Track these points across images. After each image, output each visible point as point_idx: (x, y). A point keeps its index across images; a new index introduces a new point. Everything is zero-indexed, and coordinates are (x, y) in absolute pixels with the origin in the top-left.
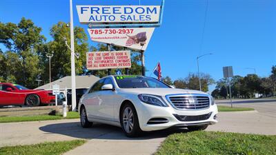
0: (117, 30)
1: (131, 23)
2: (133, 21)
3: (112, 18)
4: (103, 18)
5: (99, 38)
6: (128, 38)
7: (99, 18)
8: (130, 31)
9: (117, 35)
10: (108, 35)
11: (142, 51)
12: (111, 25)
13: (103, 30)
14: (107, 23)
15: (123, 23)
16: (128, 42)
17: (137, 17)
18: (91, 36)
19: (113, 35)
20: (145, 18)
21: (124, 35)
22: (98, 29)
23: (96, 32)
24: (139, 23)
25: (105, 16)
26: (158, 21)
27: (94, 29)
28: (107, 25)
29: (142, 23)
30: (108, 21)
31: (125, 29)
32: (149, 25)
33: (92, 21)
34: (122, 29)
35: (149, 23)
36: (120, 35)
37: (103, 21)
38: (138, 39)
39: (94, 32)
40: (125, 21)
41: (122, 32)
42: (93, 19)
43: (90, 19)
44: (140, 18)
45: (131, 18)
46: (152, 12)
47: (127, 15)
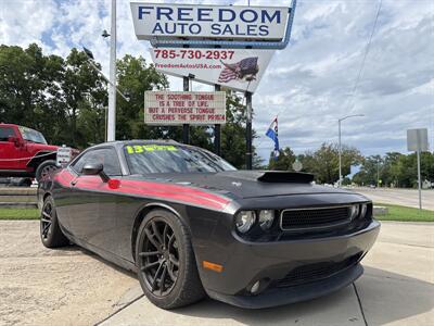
0: (204, 51)
1: (231, 40)
2: (235, 36)
3: (195, 29)
4: (179, 28)
5: (169, 66)
6: (223, 67)
7: (171, 29)
8: (228, 55)
9: (203, 61)
10: (186, 61)
13: (178, 51)
14: (184, 38)
15: (215, 39)
16: (223, 76)
17: (243, 28)
19: (195, 61)
20: (257, 31)
21: (216, 62)
22: (169, 49)
23: (165, 55)
24: (246, 40)
25: (183, 25)
26: (282, 37)
27: (162, 49)
28: (185, 42)
29: (251, 40)
30: (187, 33)
31: (220, 50)
32: (264, 43)
33: (158, 33)
34: (213, 50)
35: (264, 40)
36: (209, 62)
37: (178, 33)
38: (242, 71)
39: (161, 54)
40: (220, 35)
41: (213, 56)
42: (161, 29)
43: (155, 29)
44: (248, 30)
45: (230, 31)
46: (271, 20)
47: (223, 25)
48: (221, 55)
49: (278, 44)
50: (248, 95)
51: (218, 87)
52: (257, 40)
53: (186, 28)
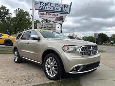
0: (51, 13)
1: (57, 11)
3: (49, 8)
5: (43, 17)
6: (56, 18)
7: (43, 8)
8: (57, 15)
10: (47, 16)
12: (49, 11)
14: (47, 10)
16: (56, 20)
17: (60, 9)
19: (49, 16)
20: (63, 10)
21: (54, 16)
23: (42, 14)
24: (61, 12)
27: (41, 12)
31: (55, 14)
33: (40, 9)
35: (65, 12)
36: (52, 16)
37: (45, 9)
38: (60, 19)
40: (55, 10)
42: (41, 8)
45: (57, 9)
46: (66, 7)
47: (56, 8)
49: (67, 13)
50: (61, 24)
51: (54, 22)
52: (63, 12)
53: (47, 8)
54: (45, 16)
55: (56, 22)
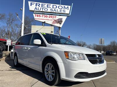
0: (48, 16)
1: (56, 13)
2: (57, 12)
3: (46, 10)
4: (42, 9)
5: (39, 19)
6: (53, 20)
7: (39, 9)
8: (55, 17)
9: (48, 18)
10: (43, 18)
11: (59, 28)
12: (45, 13)
13: (41, 15)
15: (51, 13)
16: (53, 22)
17: (59, 10)
18: (35, 17)
19: (46, 18)
20: (62, 11)
21: (51, 19)
22: (39, 15)
23: (38, 16)
24: (60, 13)
25: (43, 8)
26: (69, 13)
27: (37, 14)
28: (43, 13)
30: (44, 11)
31: (53, 16)
34: (51, 16)
35: (64, 14)
37: (41, 10)
38: (58, 21)
39: (36, 16)
40: (53, 12)
41: (50, 17)
42: (37, 9)
43: (35, 9)
44: (60, 11)
46: (66, 9)
47: (54, 9)
48: (53, 17)
49: (68, 15)
52: (62, 14)
54: (41, 18)
55: (53, 25)
